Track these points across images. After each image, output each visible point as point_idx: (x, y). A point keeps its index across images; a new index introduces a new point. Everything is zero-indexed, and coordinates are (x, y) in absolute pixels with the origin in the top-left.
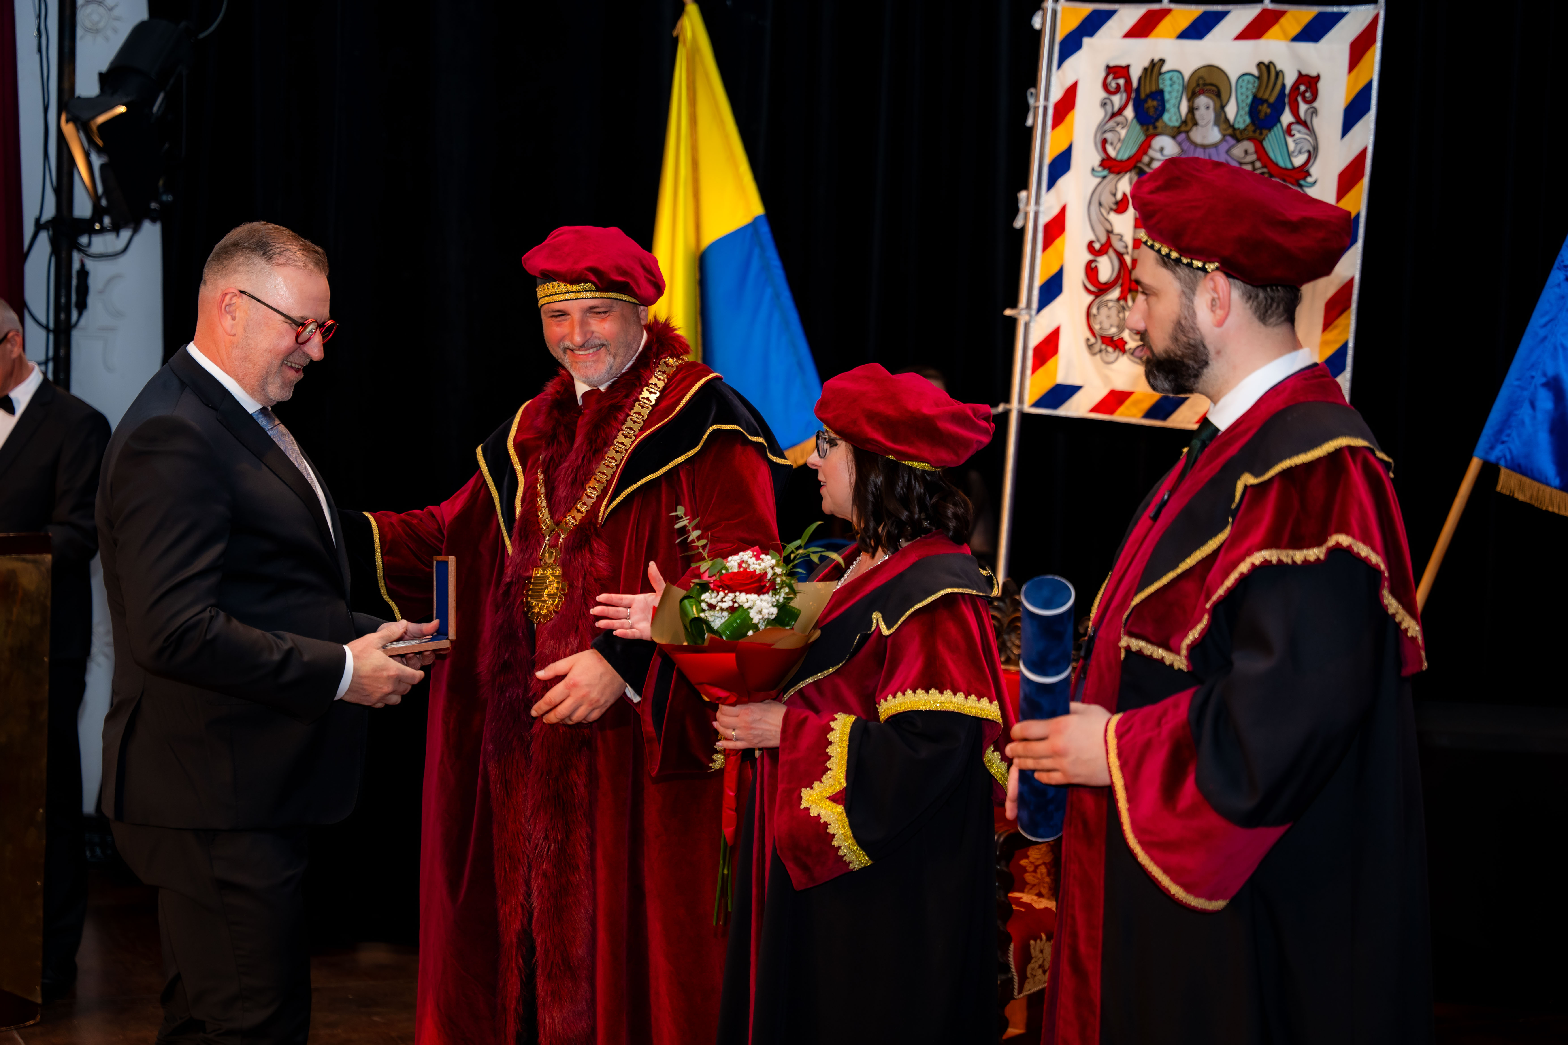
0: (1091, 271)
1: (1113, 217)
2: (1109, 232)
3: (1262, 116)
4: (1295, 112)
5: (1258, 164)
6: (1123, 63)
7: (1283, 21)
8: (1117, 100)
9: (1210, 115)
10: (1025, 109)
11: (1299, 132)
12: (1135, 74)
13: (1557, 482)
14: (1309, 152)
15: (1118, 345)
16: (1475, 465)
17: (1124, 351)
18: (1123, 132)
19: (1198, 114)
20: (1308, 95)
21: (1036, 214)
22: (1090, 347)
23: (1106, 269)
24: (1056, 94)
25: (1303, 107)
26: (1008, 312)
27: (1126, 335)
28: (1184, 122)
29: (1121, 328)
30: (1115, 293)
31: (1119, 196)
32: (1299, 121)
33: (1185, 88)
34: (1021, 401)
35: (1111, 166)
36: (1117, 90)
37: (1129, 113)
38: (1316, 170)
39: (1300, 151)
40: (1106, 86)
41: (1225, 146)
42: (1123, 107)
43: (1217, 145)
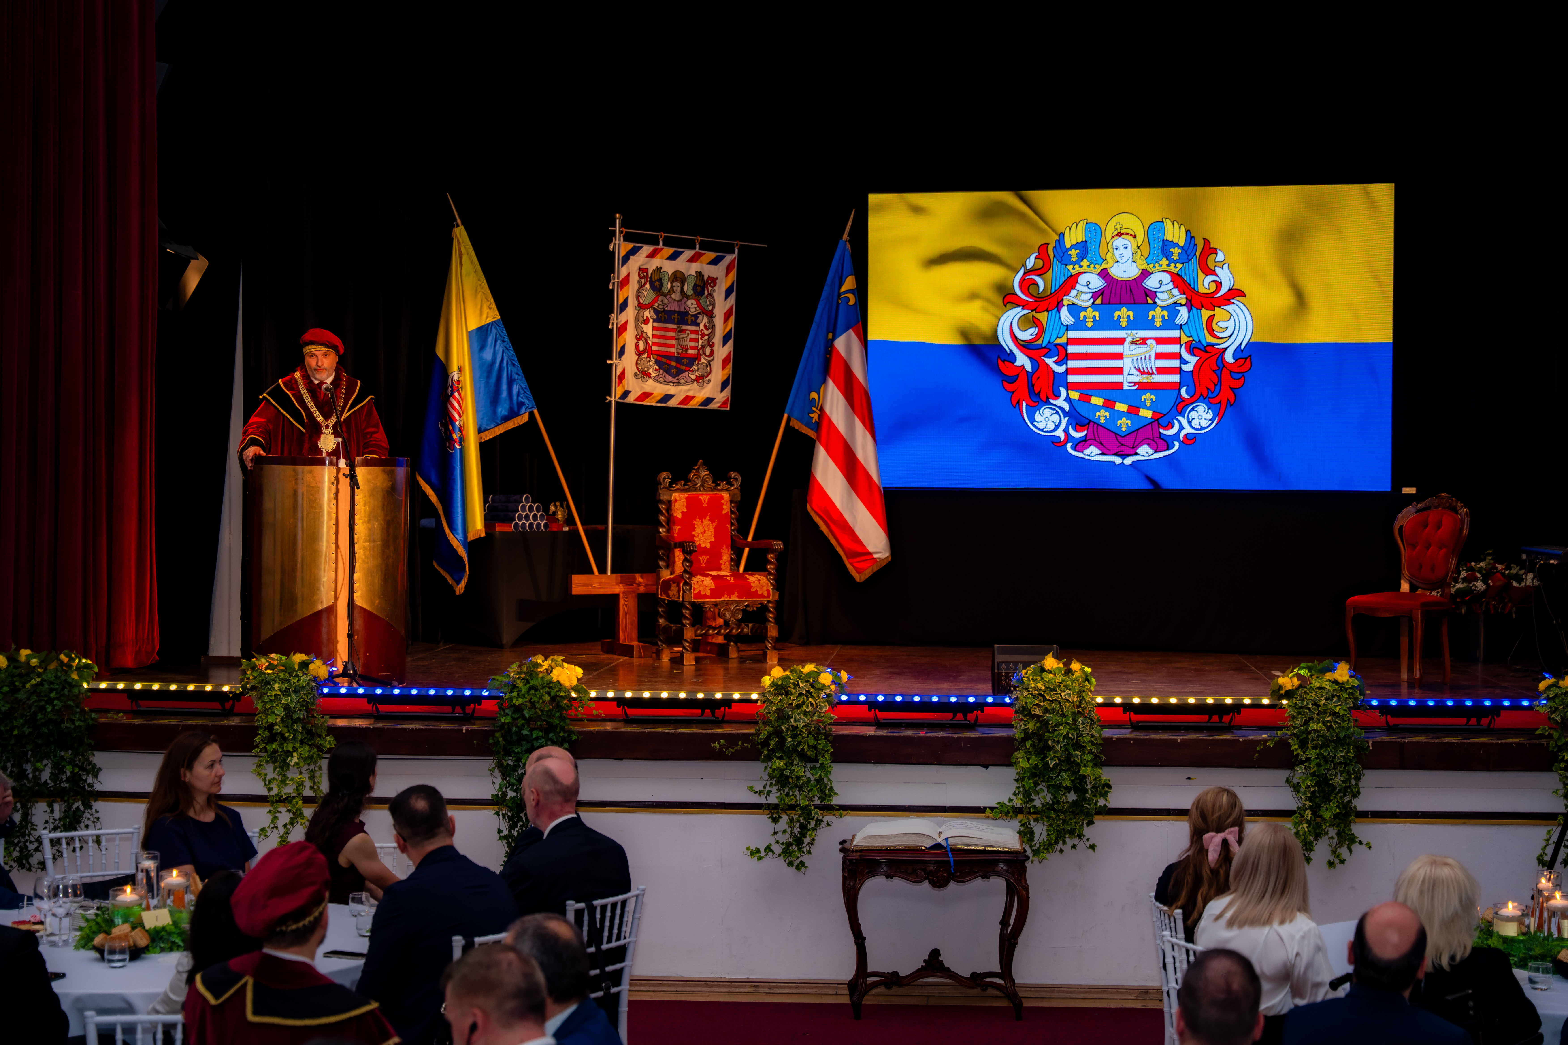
0: (637, 346)
1: (643, 325)
2: (642, 332)
3: (698, 291)
5: (698, 309)
6: (645, 267)
7: (703, 257)
8: (643, 281)
9: (679, 289)
12: (650, 271)
15: (648, 375)
17: (650, 378)
18: (645, 294)
19: (674, 288)
21: (617, 324)
22: (636, 375)
23: (642, 346)
24: (621, 278)
25: (710, 289)
26: (609, 362)
27: (650, 371)
28: (669, 291)
29: (649, 369)
30: (646, 355)
31: (645, 318)
33: (669, 279)
34: (615, 396)
35: (641, 306)
37: (648, 286)
38: (716, 311)
39: (710, 305)
40: (639, 275)
41: (683, 301)
42: (645, 284)
43: (680, 301)
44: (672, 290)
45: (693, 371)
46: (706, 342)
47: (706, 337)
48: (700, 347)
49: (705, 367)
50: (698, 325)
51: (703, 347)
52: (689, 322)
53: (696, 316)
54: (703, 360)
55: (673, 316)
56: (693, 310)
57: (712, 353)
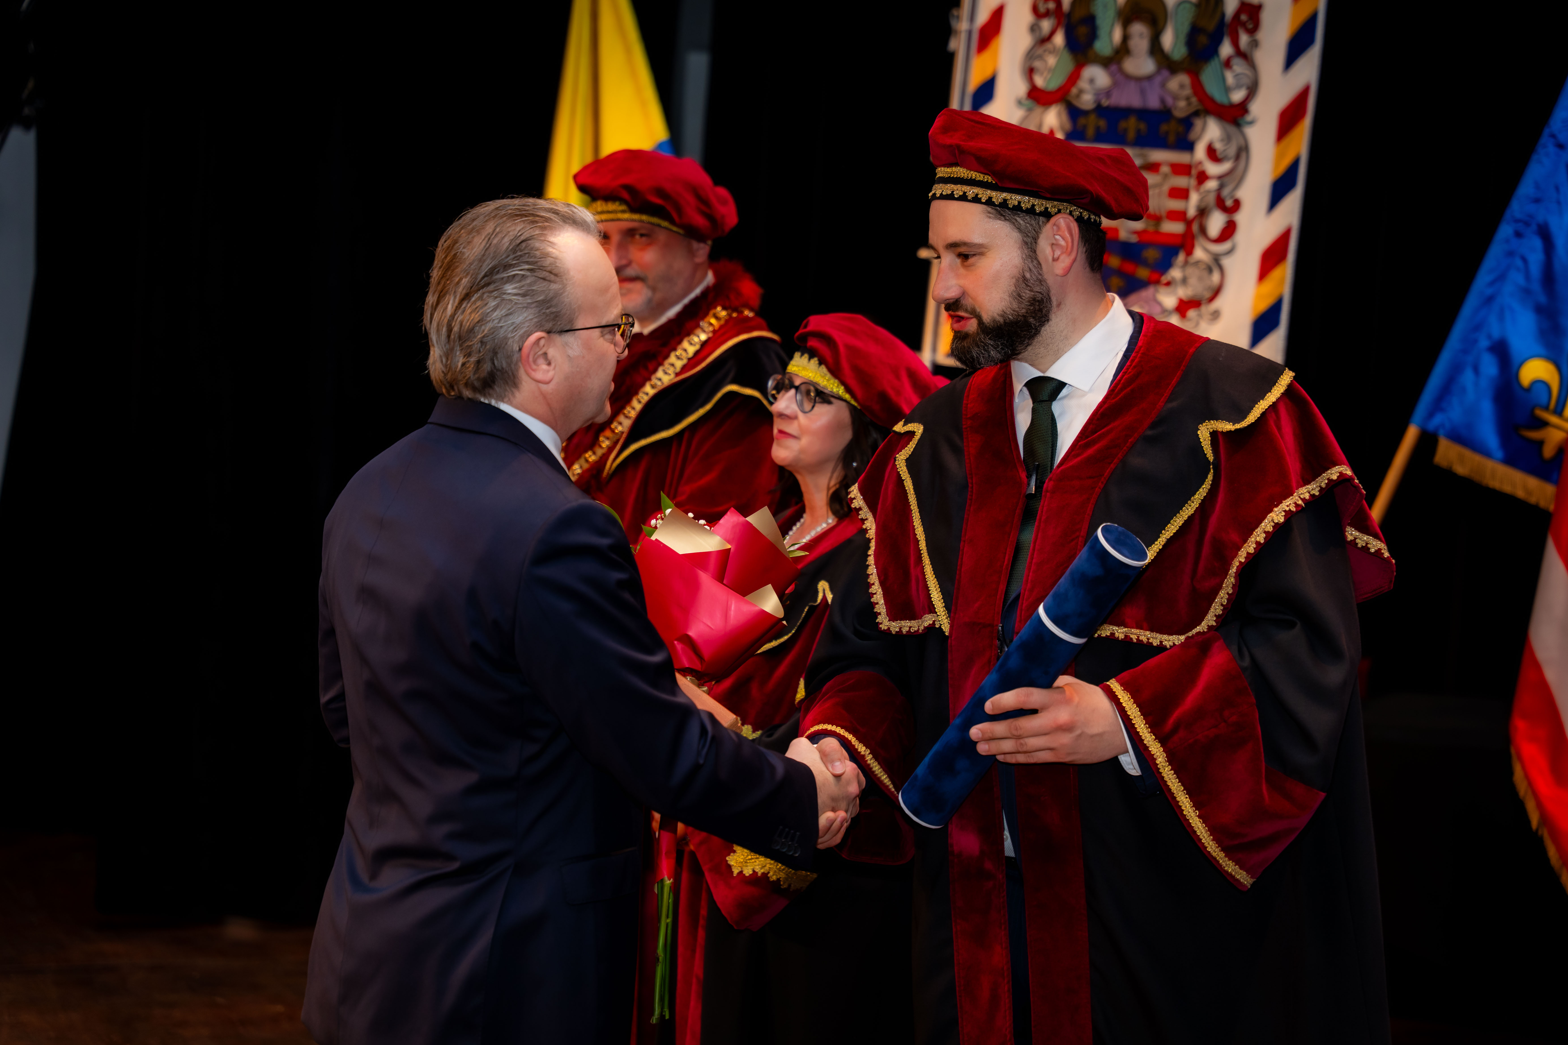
3: (1199, 46)
4: (1235, 43)
5: (1194, 100)
8: (1046, 25)
9: (1145, 44)
10: (947, 32)
11: (1239, 66)
13: (1499, 454)
14: (1248, 88)
16: (1412, 434)
18: (1052, 61)
19: (1131, 43)
20: (1250, 26)
24: (983, 17)
25: (1244, 39)
26: (924, 253)
28: (1117, 51)
32: (1240, 53)
33: (1119, 14)
34: (934, 349)
35: (1038, 97)
36: (1047, 14)
37: (1059, 39)
38: (1255, 108)
39: (1238, 86)
40: (1035, 9)
41: (1158, 79)
42: (1052, 33)
43: (1149, 78)
44: (1123, 50)
45: (1168, 284)
46: (1211, 199)
47: (1212, 185)
48: (1192, 212)
49: (1205, 274)
50: (1189, 147)
51: (1203, 212)
52: (1172, 138)
53: (1187, 123)
54: (1199, 253)
55: (1123, 125)
56: (1182, 104)
57: (1229, 230)
